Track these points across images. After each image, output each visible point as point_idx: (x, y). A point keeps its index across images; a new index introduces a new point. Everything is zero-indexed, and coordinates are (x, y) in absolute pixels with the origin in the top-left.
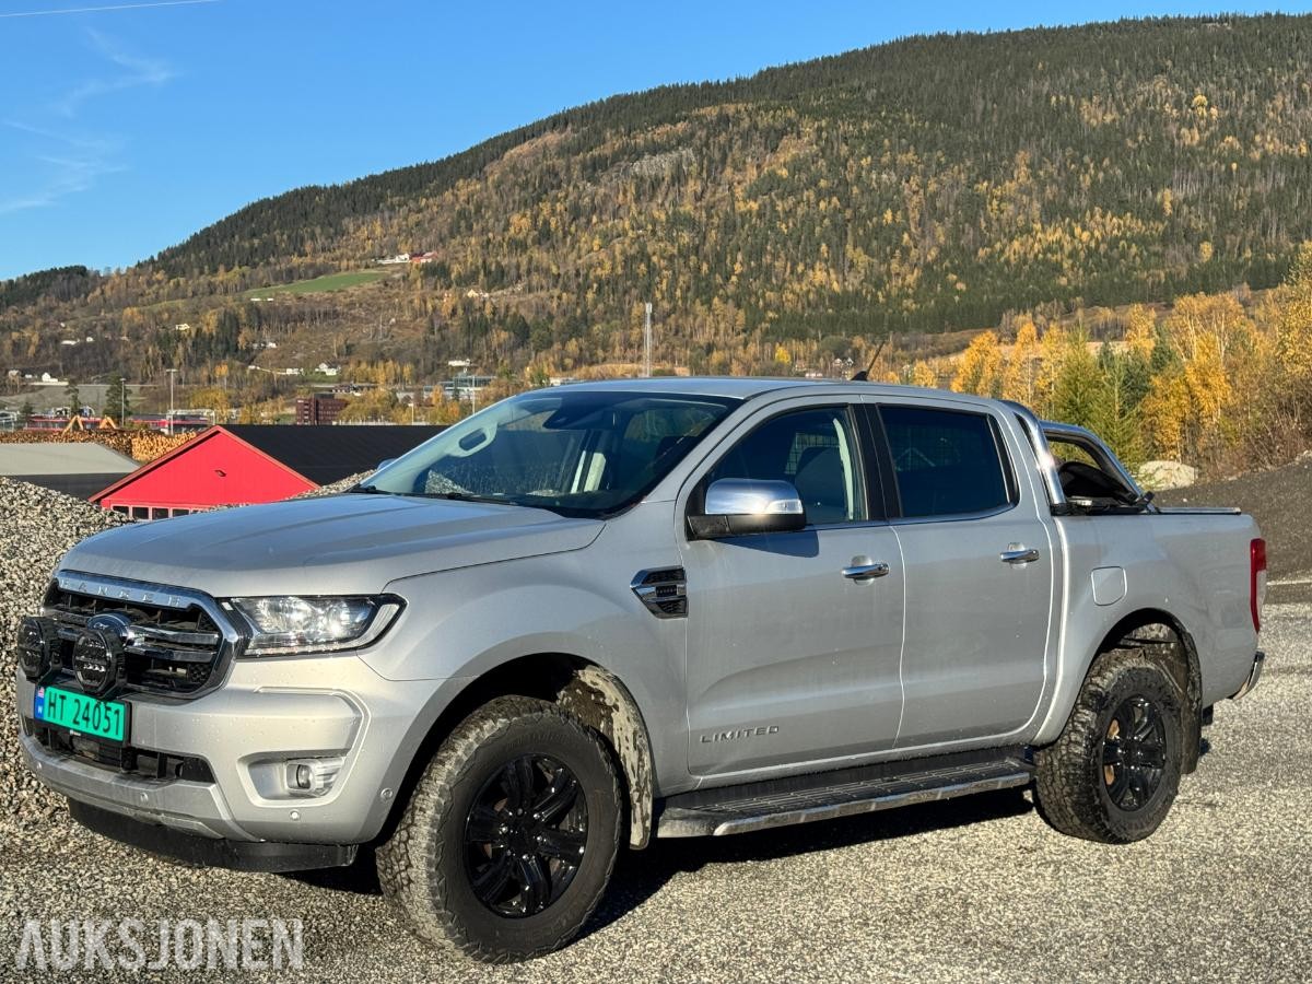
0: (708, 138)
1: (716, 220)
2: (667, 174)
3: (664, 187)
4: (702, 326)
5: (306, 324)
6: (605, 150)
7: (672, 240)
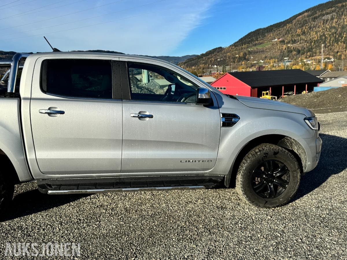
0: (339, 10)
1: (340, 27)
2: (330, 18)
3: (329, 21)
4: (336, 48)
5: (258, 53)
6: (317, 15)
7: (330, 31)
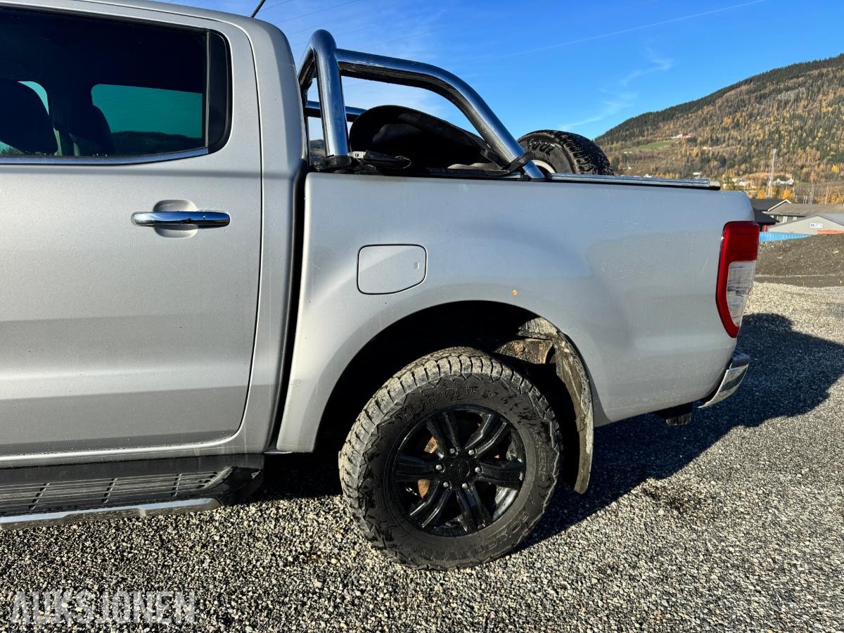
0: (813, 82)
1: (812, 116)
2: (792, 99)
3: (790, 103)
4: (800, 158)
5: (642, 161)
6: (767, 91)
7: (791, 125)
